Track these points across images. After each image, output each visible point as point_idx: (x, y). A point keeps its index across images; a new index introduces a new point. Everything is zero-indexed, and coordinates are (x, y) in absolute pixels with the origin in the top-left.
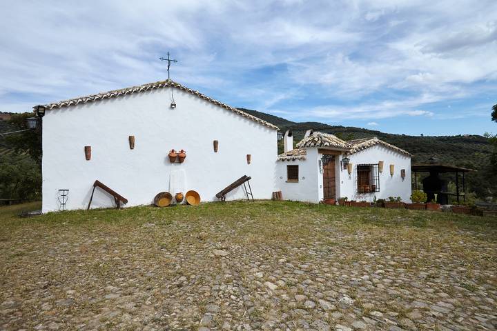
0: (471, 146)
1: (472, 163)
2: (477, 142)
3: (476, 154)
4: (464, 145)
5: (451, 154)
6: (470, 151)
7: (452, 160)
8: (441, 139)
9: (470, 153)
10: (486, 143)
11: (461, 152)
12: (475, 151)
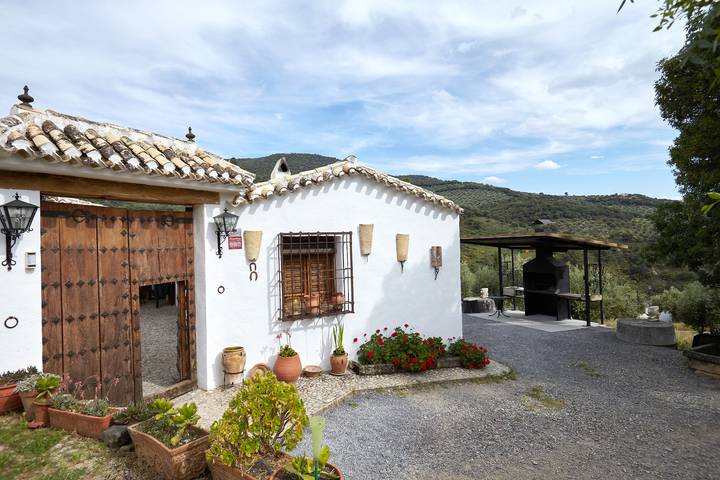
0: (630, 209)
1: (631, 232)
2: (638, 204)
3: (637, 220)
4: (622, 208)
5: (605, 221)
6: (629, 216)
7: (606, 229)
8: (592, 199)
9: (630, 220)
10: (650, 205)
11: (618, 217)
12: (636, 216)
